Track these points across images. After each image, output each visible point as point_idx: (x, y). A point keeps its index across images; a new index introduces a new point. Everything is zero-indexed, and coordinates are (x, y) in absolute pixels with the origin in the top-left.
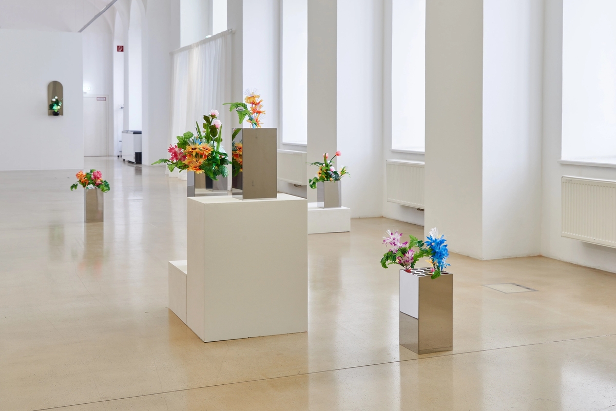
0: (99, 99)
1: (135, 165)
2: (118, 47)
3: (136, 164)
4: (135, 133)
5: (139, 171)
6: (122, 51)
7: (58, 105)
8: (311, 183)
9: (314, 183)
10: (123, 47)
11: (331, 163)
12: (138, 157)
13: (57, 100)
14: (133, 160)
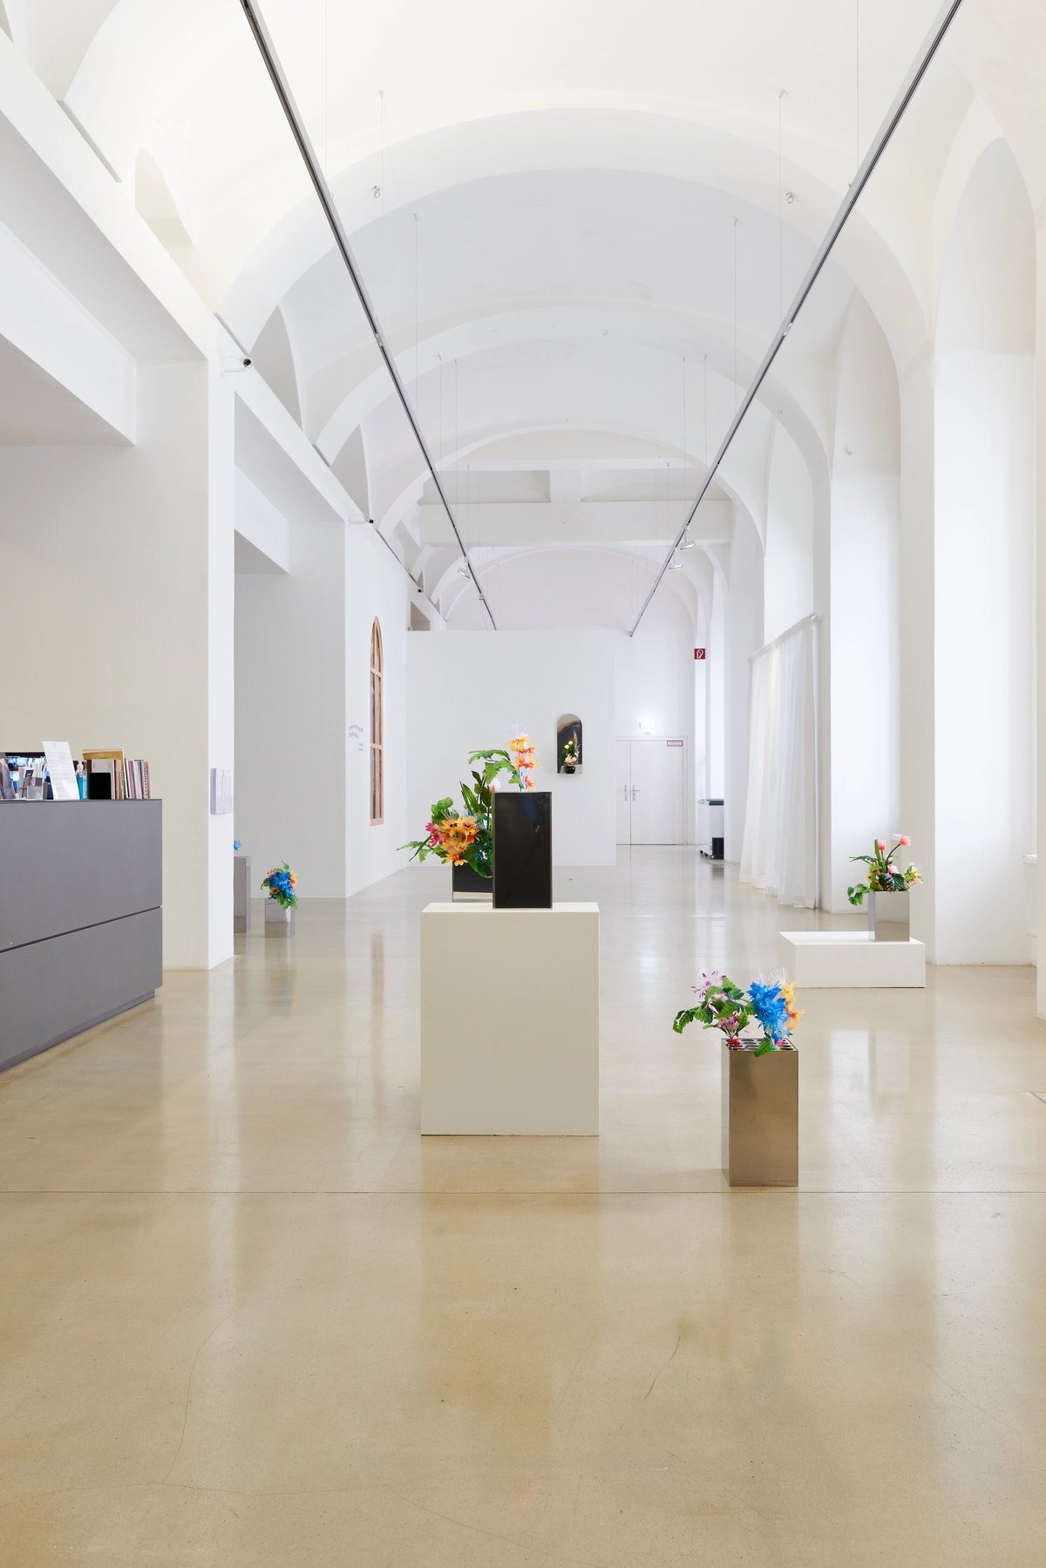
0: (671, 743)
1: (713, 862)
2: (696, 650)
3: (714, 859)
4: (713, 803)
5: (718, 872)
6: (703, 657)
7: (573, 756)
8: (853, 895)
9: (859, 895)
10: (704, 650)
11: (890, 859)
12: (718, 845)
13: (572, 747)
14: (710, 853)
